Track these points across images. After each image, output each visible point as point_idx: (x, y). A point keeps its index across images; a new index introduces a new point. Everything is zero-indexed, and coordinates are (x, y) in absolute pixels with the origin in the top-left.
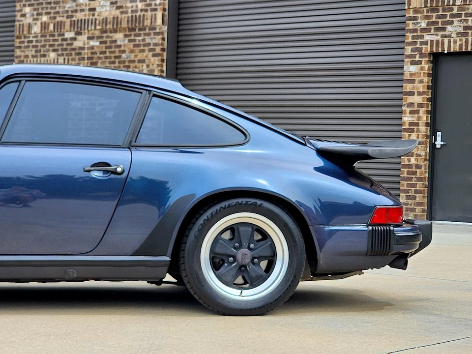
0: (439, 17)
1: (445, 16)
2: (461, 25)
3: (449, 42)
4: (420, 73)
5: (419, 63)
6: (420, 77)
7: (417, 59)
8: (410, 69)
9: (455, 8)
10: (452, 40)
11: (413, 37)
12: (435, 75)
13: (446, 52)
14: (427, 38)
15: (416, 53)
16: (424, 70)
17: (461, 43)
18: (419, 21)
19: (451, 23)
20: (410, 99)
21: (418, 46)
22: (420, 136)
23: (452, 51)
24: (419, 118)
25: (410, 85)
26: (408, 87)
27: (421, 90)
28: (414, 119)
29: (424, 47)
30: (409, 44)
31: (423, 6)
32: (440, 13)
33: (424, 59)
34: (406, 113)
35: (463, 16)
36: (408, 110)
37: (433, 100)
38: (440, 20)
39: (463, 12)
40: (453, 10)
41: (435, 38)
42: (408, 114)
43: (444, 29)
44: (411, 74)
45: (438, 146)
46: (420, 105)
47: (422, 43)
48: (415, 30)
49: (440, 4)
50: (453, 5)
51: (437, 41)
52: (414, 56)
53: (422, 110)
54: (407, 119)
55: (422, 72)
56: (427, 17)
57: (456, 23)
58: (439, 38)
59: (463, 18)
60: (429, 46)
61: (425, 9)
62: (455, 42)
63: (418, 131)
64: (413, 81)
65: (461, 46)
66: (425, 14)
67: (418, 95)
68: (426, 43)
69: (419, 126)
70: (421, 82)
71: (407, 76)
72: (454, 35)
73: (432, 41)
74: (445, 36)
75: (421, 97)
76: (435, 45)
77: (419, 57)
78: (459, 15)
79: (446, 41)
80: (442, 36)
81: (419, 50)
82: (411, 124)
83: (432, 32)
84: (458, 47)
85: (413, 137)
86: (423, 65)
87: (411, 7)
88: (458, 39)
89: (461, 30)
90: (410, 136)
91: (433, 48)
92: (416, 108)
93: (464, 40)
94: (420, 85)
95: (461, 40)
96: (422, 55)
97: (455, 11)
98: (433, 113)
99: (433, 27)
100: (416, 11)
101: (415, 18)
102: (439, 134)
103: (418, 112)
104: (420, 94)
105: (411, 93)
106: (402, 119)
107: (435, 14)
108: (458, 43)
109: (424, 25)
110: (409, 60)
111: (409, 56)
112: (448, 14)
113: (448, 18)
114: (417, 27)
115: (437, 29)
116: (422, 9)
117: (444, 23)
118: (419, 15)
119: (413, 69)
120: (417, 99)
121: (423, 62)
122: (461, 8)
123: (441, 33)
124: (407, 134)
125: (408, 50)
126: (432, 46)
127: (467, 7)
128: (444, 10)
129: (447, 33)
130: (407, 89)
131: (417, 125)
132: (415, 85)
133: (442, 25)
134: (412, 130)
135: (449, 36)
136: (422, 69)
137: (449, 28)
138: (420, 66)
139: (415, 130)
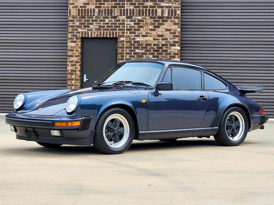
0: (86, 21)
1: (89, 21)
2: (97, 25)
3: (91, 33)
4: (77, 47)
5: (76, 42)
6: (76, 48)
7: (75, 40)
8: (70, 44)
9: (94, 17)
10: (93, 32)
11: (72, 30)
12: (82, 47)
13: (90, 37)
14: (80, 30)
15: (74, 37)
16: (79, 45)
17: (97, 33)
18: (75, 22)
19: (93, 24)
20: (71, 59)
21: (75, 34)
22: (77, 76)
23: (93, 37)
24: (76, 68)
25: (71, 52)
26: (70, 53)
27: (77, 54)
28: (74, 68)
29: (78, 34)
30: (70, 33)
31: (77, 15)
32: (86, 19)
33: (78, 40)
34: (69, 66)
35: (98, 21)
36: (70, 64)
37: (82, 59)
38: (86, 22)
39: (98, 19)
40: (93, 18)
41: (84, 30)
42: (70, 66)
43: (89, 27)
44: (72, 47)
45: (85, 81)
46: (77, 62)
47: (77, 33)
48: (73, 26)
49: (86, 15)
50: (93, 16)
51: (85, 32)
52: (73, 39)
53: (77, 64)
54: (69, 68)
55: (77, 46)
56: (79, 21)
57: (94, 24)
58: (86, 30)
59: (98, 22)
60: (81, 34)
61: (78, 17)
62: (95, 33)
63: (76, 74)
64: (73, 51)
65: (97, 35)
66: (79, 19)
67: (75, 57)
68: (79, 33)
69: (76, 72)
70: (77, 51)
71: (69, 48)
72: (94, 30)
73: (82, 32)
74: (89, 30)
75: (77, 58)
76: (84, 34)
77: (76, 39)
78: (97, 21)
79: (90, 32)
80: (88, 30)
81: (76, 36)
82: (72, 71)
83: (82, 27)
84: (96, 35)
85: (73, 77)
86: (78, 43)
87: (71, 15)
88: (96, 31)
89: (97, 27)
90: (71, 76)
91: (83, 35)
92: (74, 63)
93: (99, 32)
94: (76, 52)
95: (97, 32)
96: (77, 38)
97: (94, 19)
98: (82, 66)
99: (83, 25)
100: (73, 17)
101: (73, 21)
102: (85, 75)
103: (75, 65)
104: (76, 56)
105: (72, 56)
106: (67, 68)
107: (84, 19)
108: (96, 33)
109: (78, 24)
110: (70, 40)
111: (70, 39)
112: (91, 20)
113: (91, 22)
114: (74, 25)
115: (84, 26)
116: (76, 17)
117: (88, 24)
118: (75, 19)
119: (73, 44)
120: (75, 59)
121: (78, 42)
122: (97, 17)
123: (87, 28)
124: (70, 76)
125: (70, 36)
126: (82, 34)
127: (100, 17)
128: (88, 18)
129: (90, 28)
130: (69, 54)
131: (75, 71)
132: (74, 52)
133: (87, 24)
134: (73, 74)
135: (91, 30)
136: (77, 45)
137: (91, 26)
138: (76, 43)
139: (74, 73)
